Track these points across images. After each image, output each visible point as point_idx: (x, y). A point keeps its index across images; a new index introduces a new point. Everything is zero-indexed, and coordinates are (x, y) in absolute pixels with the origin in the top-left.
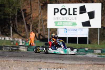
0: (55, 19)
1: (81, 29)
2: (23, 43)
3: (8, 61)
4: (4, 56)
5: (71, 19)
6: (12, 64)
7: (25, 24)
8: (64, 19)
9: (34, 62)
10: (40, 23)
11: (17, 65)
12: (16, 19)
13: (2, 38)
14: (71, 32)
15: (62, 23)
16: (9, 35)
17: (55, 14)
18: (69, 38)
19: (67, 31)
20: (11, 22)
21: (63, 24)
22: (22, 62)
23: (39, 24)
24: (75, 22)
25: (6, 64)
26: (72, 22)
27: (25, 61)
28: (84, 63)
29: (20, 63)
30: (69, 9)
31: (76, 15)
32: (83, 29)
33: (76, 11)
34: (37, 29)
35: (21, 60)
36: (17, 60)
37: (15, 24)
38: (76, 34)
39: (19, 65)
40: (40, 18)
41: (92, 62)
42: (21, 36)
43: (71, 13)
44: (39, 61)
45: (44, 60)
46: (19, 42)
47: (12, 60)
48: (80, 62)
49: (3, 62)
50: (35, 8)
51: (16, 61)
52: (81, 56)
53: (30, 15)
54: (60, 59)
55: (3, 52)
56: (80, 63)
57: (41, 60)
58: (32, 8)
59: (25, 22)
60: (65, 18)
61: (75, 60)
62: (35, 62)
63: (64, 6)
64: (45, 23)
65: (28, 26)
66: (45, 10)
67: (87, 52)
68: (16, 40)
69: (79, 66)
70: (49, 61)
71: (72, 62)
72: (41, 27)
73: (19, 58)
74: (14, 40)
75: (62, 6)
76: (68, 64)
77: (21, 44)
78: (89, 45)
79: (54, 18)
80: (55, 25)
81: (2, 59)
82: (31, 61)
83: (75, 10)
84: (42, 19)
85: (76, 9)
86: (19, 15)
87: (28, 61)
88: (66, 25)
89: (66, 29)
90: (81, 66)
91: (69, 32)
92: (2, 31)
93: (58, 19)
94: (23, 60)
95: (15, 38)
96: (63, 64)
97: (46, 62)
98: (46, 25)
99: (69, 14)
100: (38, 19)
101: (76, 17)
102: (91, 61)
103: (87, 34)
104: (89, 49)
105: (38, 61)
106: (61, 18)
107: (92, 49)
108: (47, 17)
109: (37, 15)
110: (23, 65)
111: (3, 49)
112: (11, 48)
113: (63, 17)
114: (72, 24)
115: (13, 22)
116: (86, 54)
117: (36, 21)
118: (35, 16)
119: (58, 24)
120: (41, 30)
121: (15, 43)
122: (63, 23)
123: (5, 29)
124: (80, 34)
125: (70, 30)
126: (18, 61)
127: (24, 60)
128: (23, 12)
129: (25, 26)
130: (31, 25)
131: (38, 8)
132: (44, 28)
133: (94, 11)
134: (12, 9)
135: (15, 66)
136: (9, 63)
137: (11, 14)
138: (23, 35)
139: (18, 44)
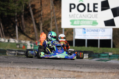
0: (71, 17)
1: (104, 29)
2: (31, 46)
3: (13, 68)
4: (8, 62)
5: (90, 17)
6: (18, 72)
7: (34, 22)
8: (81, 17)
9: (45, 70)
10: (53, 22)
11: (24, 73)
12: (23, 16)
13: (5, 40)
14: (91, 32)
15: (79, 21)
16: (14, 37)
17: (70, 11)
18: (88, 40)
19: (86, 31)
20: (16, 20)
21: (81, 23)
22: (30, 70)
23: (50, 22)
24: (96, 21)
25: (10, 72)
26: (91, 20)
27: (35, 69)
28: (107, 71)
29: (28, 71)
30: (88, 5)
31: (97, 11)
32: (106, 29)
33: (97, 8)
34: (49, 29)
35: (29, 67)
37: (22, 23)
38: (96, 36)
39: (27, 74)
40: (52, 16)
41: (118, 70)
42: (29, 38)
43: (90, 10)
44: (52, 68)
45: (58, 67)
46: (26, 45)
47: (18, 68)
48: (102, 70)
49: (7, 69)
50: (46, 3)
51: (23, 69)
52: (103, 62)
53: (40, 11)
54: (78, 66)
55: (7, 57)
56: (102, 72)
57: (54, 67)
58: (42, 3)
59: (33, 20)
60: (83, 15)
61: (96, 68)
62: (47, 69)
63: (82, 1)
64: (58, 22)
65: (38, 25)
66: (58, 6)
67: (111, 58)
68: (23, 43)
69: (101, 75)
70: (64, 69)
71: (92, 70)
72: (54, 27)
73: (27, 65)
74: (20, 42)
75: (80, 1)
76: (87, 72)
77: (29, 47)
78: (114, 49)
79: (70, 15)
80: (71, 24)
81: (6, 66)
82: (41, 69)
83: (96, 6)
84: (55, 17)
85: (97, 4)
86: (27, 12)
87: (38, 69)
88: (84, 24)
89: (85, 30)
90: (103, 75)
91: (89, 32)
92: (6, 31)
93: (74, 16)
94: (32, 67)
95: (21, 40)
96: (81, 72)
97: (60, 70)
98: (60, 24)
99: (89, 11)
100: (50, 17)
101: (97, 14)
102: (116, 69)
103: (111, 36)
104: (113, 54)
105: (50, 68)
106: (78, 16)
107: (116, 54)
108: (61, 14)
109: (49, 12)
110: (31, 73)
111: (7, 54)
112: (17, 52)
113: (81, 15)
114: (92, 23)
115: (19, 21)
116: (110, 60)
117: (47, 19)
118: (47, 13)
119: (75, 23)
121: (22, 46)
122: (81, 21)
123: (10, 28)
124: (102, 36)
125: (90, 30)
126: (25, 69)
127: (33, 67)
128: (31, 8)
129: (34, 25)
130: (42, 24)
131: (50, 3)
132: (57, 28)
134: (17, 4)
135: (21, 75)
136: (14, 70)
137: (16, 11)
138: (31, 36)
139: (25, 47)
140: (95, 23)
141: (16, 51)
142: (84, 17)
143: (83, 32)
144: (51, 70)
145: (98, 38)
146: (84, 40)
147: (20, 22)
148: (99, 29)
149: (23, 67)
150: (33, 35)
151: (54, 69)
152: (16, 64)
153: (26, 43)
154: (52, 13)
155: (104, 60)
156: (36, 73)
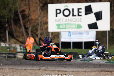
0: (57, 22)
1: (88, 32)
2: (21, 49)
3: (2, 69)
5: (75, 21)
6: (7, 72)
7: (23, 27)
8: (67, 21)
9: (32, 70)
10: (40, 27)
11: (12, 73)
12: (12, 21)
14: (76, 35)
15: (65, 25)
16: (4, 41)
17: (57, 16)
18: (74, 43)
19: (71, 34)
20: (7, 25)
21: (66, 27)
22: (18, 71)
23: (38, 27)
24: (80, 24)
26: (76, 24)
27: (22, 69)
28: (90, 70)
29: (16, 72)
31: (81, 16)
32: (89, 32)
33: (81, 12)
34: (37, 33)
35: (17, 68)
36: (13, 68)
38: (81, 38)
39: (15, 74)
40: (40, 21)
41: (99, 69)
42: (19, 41)
43: (75, 14)
44: (38, 69)
45: (44, 67)
46: (16, 48)
47: (7, 69)
48: (84, 69)
50: (34, 9)
51: (11, 70)
52: (87, 62)
53: (29, 17)
54: (62, 66)
56: (84, 71)
57: (40, 67)
58: (31, 9)
59: (22, 25)
60: (69, 19)
61: (79, 67)
62: (34, 70)
63: (67, 6)
64: (46, 26)
65: (26, 29)
66: (45, 11)
69: (83, 73)
70: (49, 69)
71: (76, 69)
72: (42, 31)
73: (15, 66)
74: (10, 46)
75: (65, 7)
76: (71, 72)
77: (19, 50)
79: (56, 20)
80: (58, 28)
82: (28, 69)
83: (80, 11)
84: (42, 22)
85: (81, 9)
87: (25, 69)
88: (69, 28)
89: (70, 33)
90: (86, 73)
91: (74, 35)
93: (60, 21)
94: (19, 68)
95: (12, 43)
96: (65, 71)
97: (46, 70)
98: (47, 28)
99: (73, 15)
100: (37, 22)
101: (81, 18)
102: (97, 68)
103: (94, 38)
105: (37, 68)
106: (64, 20)
108: (48, 19)
109: (37, 17)
110: (19, 73)
113: (66, 19)
114: (76, 27)
115: (9, 26)
116: (93, 60)
117: (36, 24)
118: (34, 18)
119: (61, 27)
120: (41, 34)
121: (12, 49)
124: (86, 38)
125: (75, 33)
126: (14, 70)
127: (21, 68)
128: (20, 14)
129: (23, 29)
130: (30, 29)
131: (37, 9)
132: (45, 32)
133: (102, 11)
134: (7, 11)
135: (10, 75)
136: (3, 71)
137: (6, 17)
138: (21, 40)
139: (15, 50)
140: (79, 26)
141: (6, 54)
142: (69, 21)
143: (69, 35)
144: (38, 70)
145: (83, 40)
146: (70, 43)
147: (11, 27)
148: (83, 32)
149: (11, 68)
150: (22, 39)
151: (41, 69)
152: (5, 65)
153: (16, 46)
154: (40, 18)
155: (87, 60)
156: (24, 73)
